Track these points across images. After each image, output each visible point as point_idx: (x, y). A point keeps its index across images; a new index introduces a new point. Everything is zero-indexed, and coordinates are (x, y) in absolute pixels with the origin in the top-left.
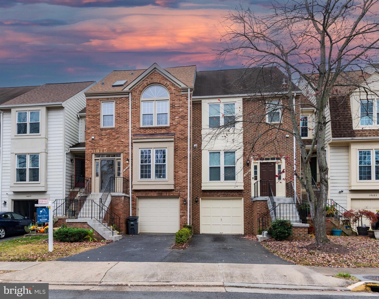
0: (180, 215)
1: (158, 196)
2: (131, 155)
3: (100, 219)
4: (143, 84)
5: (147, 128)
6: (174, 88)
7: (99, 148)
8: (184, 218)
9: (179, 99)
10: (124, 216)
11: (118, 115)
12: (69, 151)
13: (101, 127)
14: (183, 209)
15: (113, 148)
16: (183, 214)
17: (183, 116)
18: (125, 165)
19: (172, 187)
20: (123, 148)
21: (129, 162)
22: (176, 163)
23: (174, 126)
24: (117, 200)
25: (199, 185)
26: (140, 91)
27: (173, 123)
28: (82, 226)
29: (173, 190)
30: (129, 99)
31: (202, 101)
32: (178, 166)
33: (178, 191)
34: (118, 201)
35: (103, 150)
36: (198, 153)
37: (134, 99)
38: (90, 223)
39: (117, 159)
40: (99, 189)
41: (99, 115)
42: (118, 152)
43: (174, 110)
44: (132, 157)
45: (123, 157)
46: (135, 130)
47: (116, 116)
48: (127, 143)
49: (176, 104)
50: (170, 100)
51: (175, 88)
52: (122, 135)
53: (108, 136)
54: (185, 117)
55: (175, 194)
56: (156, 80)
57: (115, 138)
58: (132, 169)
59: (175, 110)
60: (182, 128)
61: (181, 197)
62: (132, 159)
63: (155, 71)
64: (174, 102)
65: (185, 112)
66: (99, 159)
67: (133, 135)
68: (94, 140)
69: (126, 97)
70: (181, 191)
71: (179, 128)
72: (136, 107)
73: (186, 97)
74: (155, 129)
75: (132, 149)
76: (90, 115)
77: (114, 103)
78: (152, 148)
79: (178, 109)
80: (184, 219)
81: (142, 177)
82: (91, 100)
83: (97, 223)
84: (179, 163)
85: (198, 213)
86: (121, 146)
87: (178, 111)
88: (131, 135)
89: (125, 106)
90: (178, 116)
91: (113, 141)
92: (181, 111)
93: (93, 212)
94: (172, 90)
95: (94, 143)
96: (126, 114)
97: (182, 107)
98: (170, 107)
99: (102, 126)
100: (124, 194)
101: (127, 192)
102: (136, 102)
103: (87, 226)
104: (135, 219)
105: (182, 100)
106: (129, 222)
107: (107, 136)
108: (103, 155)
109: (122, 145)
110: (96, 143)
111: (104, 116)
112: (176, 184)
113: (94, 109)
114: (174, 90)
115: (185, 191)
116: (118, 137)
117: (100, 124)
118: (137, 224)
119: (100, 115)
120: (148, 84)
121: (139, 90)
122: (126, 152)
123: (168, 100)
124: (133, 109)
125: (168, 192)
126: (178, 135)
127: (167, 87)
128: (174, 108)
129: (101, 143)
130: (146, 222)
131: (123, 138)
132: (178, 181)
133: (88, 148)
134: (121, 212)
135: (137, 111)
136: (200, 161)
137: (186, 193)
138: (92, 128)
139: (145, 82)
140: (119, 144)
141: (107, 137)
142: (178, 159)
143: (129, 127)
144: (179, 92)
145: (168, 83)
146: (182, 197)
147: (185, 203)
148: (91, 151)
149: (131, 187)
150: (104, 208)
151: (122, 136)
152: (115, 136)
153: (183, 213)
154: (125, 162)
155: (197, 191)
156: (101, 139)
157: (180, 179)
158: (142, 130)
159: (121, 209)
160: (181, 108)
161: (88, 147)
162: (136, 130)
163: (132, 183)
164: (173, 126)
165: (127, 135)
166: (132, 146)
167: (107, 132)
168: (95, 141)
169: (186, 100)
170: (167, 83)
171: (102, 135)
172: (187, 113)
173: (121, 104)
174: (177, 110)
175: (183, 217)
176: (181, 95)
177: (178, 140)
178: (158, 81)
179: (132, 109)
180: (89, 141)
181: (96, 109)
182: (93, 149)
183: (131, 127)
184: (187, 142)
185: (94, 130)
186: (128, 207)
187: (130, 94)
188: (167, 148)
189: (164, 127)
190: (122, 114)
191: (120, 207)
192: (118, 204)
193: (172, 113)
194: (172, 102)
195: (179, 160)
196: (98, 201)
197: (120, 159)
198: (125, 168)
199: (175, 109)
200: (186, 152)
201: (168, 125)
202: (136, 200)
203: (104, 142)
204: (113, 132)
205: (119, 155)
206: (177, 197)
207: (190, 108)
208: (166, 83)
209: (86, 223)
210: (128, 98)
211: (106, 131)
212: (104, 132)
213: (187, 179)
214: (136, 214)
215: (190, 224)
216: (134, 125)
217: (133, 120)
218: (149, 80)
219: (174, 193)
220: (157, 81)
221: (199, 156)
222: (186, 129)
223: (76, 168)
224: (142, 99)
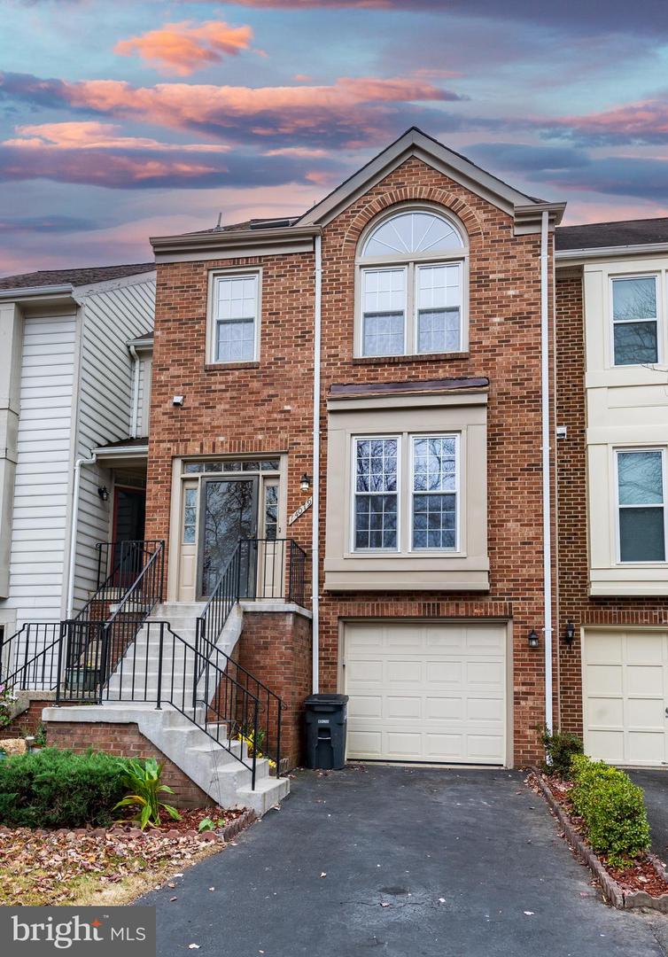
0: (515, 693)
1: (424, 617)
2: (320, 460)
3: (194, 706)
4: (367, 205)
5: (383, 361)
6: (484, 216)
7: (198, 436)
8: (530, 703)
9: (503, 254)
10: (293, 693)
11: (272, 318)
12: (94, 459)
13: (208, 363)
14: (526, 670)
15: (250, 438)
16: (524, 689)
17: (523, 313)
18: (296, 499)
19: (482, 583)
20: (291, 436)
21: (311, 486)
22: (496, 489)
23: (485, 351)
24: (266, 628)
25: (578, 578)
26: (356, 229)
27: (481, 343)
28: (116, 739)
29: (485, 593)
30: (314, 261)
31: (586, 268)
32: (505, 502)
33: (503, 599)
34: (269, 633)
35: (214, 444)
36: (571, 457)
37: (333, 259)
38: (152, 726)
39: (265, 477)
40: (194, 588)
41: (202, 319)
42: (269, 449)
43: (484, 294)
44: (323, 467)
45: (289, 470)
46: (333, 370)
47: (263, 323)
48: (306, 419)
49: (494, 272)
50: (470, 257)
51: (489, 216)
52: (285, 388)
53: (234, 394)
54: (529, 318)
55: (491, 607)
56: (416, 189)
57: (258, 401)
58: (322, 511)
59: (490, 294)
60: (518, 358)
61: (515, 623)
62: (323, 478)
63: (413, 157)
64: (483, 264)
65: (529, 300)
66: (196, 479)
67: (327, 389)
68: (182, 409)
69: (304, 253)
70: (518, 599)
71: (506, 358)
72: (341, 289)
73: (534, 247)
74: (410, 363)
75: (323, 438)
76: (168, 321)
77: (259, 277)
78: (401, 433)
79: (499, 289)
80: (531, 708)
81: (361, 541)
82: (176, 268)
83: (183, 724)
84: (508, 488)
85: (576, 684)
86: (281, 428)
87: (502, 297)
88: (321, 389)
89: (298, 284)
90: (500, 316)
91: (250, 411)
92: (514, 296)
93: (166, 674)
94: (479, 221)
95: (181, 421)
96: (301, 312)
97: (515, 284)
98: (471, 282)
99: (211, 360)
100: (293, 607)
101: (303, 600)
102: (339, 271)
103: (136, 740)
104: (336, 707)
105: (515, 257)
106: (309, 720)
107: (228, 394)
108: (211, 463)
109: (284, 424)
110: (188, 421)
111: (221, 326)
112: (496, 571)
113: (183, 299)
114: (485, 220)
115: (532, 599)
116: (273, 396)
117: (204, 351)
118: (341, 725)
119: (205, 319)
120: (385, 203)
121: (352, 228)
122: (301, 449)
123: (463, 259)
124: (328, 293)
125: (462, 603)
126: (502, 383)
127: (459, 210)
128: (483, 286)
129: (208, 420)
130: (377, 716)
131: (290, 399)
132: (502, 558)
133: (156, 438)
134: (281, 679)
135: (344, 300)
136: (578, 487)
137: (536, 604)
138: (174, 366)
139: (375, 199)
140: (275, 420)
141: (231, 398)
142: (502, 475)
143: (313, 361)
144: (505, 228)
145: (463, 198)
146: (521, 623)
147: (534, 643)
148: (169, 449)
149: (319, 582)
150: (212, 659)
151: (286, 391)
152: (259, 393)
153: (524, 684)
154: (296, 486)
155: (569, 599)
156: (205, 404)
157: (514, 553)
158: (362, 371)
159: (282, 663)
160: (511, 284)
161: (158, 434)
162: (339, 368)
163: (321, 567)
164: (480, 352)
165: (306, 390)
166: (323, 428)
167: (230, 378)
168: (184, 413)
169: (534, 256)
170: (457, 200)
171: (213, 388)
172: (537, 303)
173: (282, 279)
174: (497, 294)
175: (526, 699)
176: (511, 240)
177: (503, 403)
178: (425, 193)
179: (323, 293)
180: (164, 414)
181: (193, 299)
182: (177, 441)
183: (321, 361)
184: (538, 410)
185: (181, 372)
186: (305, 657)
187: (318, 241)
188: (460, 431)
189: (448, 357)
190: (288, 313)
191: (276, 658)
192: (271, 643)
193: (478, 304)
194: (476, 265)
195: (508, 479)
196: (188, 632)
197: (277, 477)
198: (297, 508)
199: (491, 290)
200: (534, 447)
201: (463, 348)
202: (337, 632)
203: (219, 414)
204: (251, 377)
205: (273, 461)
206: (498, 622)
207: (550, 285)
208: (452, 197)
209: (132, 728)
210: (311, 257)
211: (228, 374)
212: (220, 378)
213: (543, 552)
214: (336, 686)
215: (555, 727)
216: (333, 351)
217: (328, 335)
218: (388, 189)
219: (486, 605)
220: (420, 193)
221: (576, 470)
222: (534, 362)
223: (117, 517)
224: (359, 261)
